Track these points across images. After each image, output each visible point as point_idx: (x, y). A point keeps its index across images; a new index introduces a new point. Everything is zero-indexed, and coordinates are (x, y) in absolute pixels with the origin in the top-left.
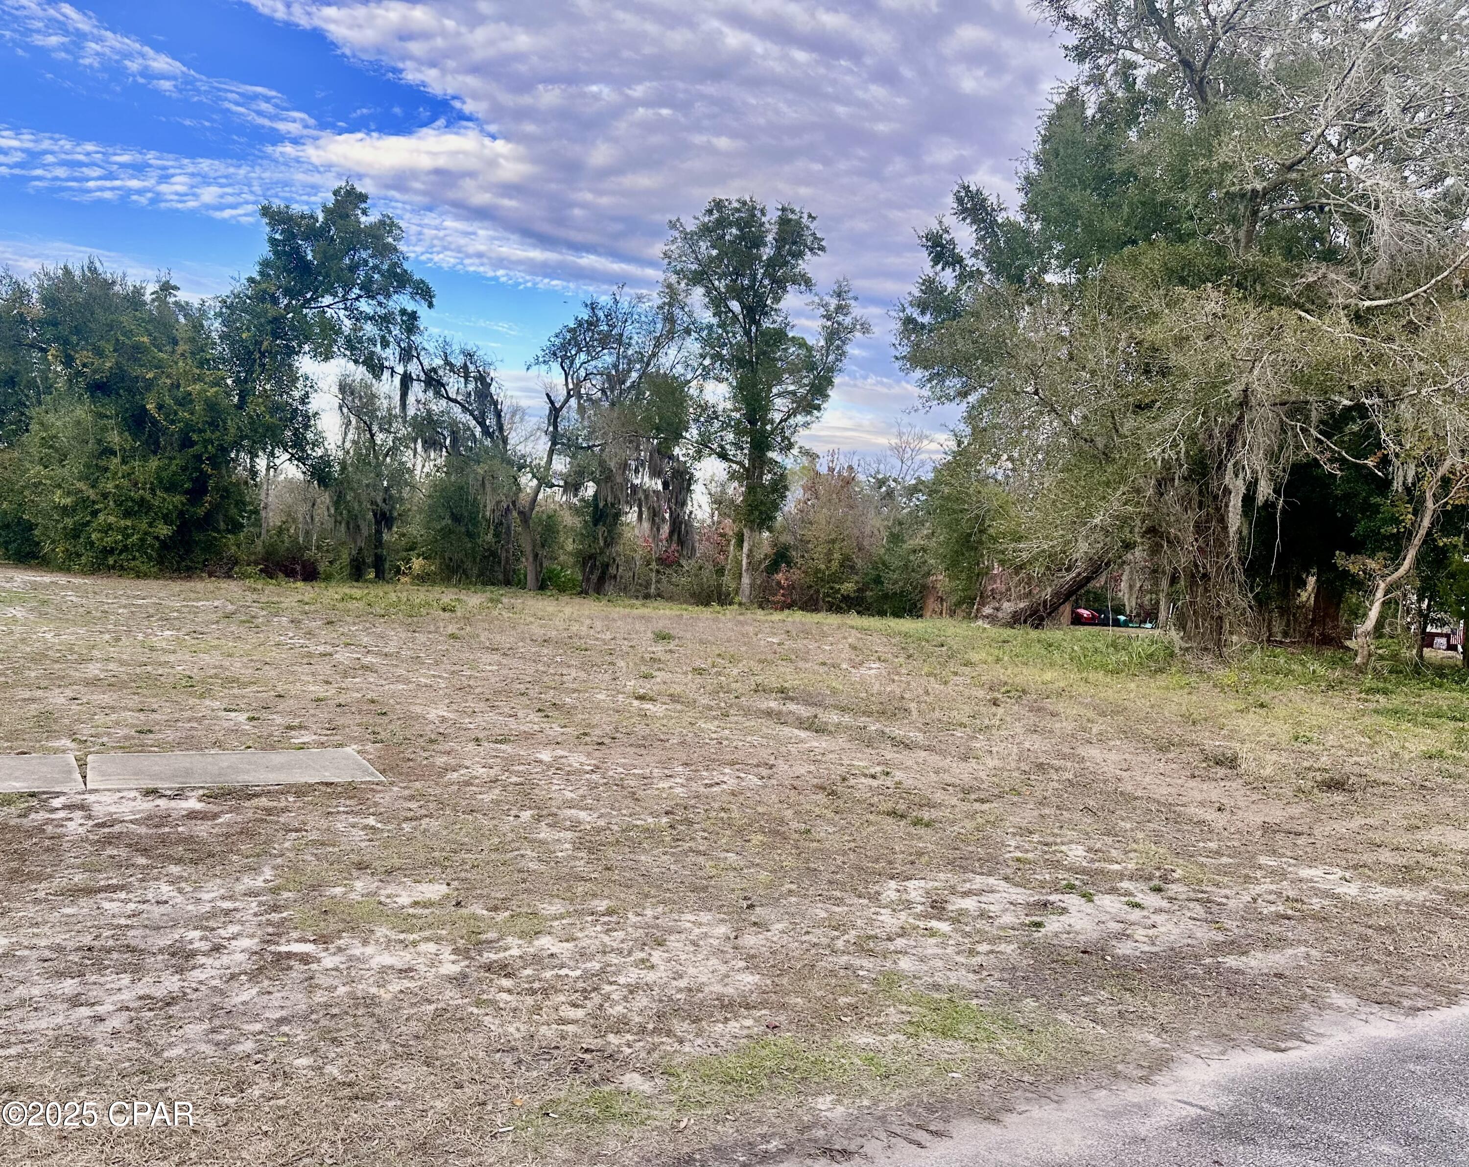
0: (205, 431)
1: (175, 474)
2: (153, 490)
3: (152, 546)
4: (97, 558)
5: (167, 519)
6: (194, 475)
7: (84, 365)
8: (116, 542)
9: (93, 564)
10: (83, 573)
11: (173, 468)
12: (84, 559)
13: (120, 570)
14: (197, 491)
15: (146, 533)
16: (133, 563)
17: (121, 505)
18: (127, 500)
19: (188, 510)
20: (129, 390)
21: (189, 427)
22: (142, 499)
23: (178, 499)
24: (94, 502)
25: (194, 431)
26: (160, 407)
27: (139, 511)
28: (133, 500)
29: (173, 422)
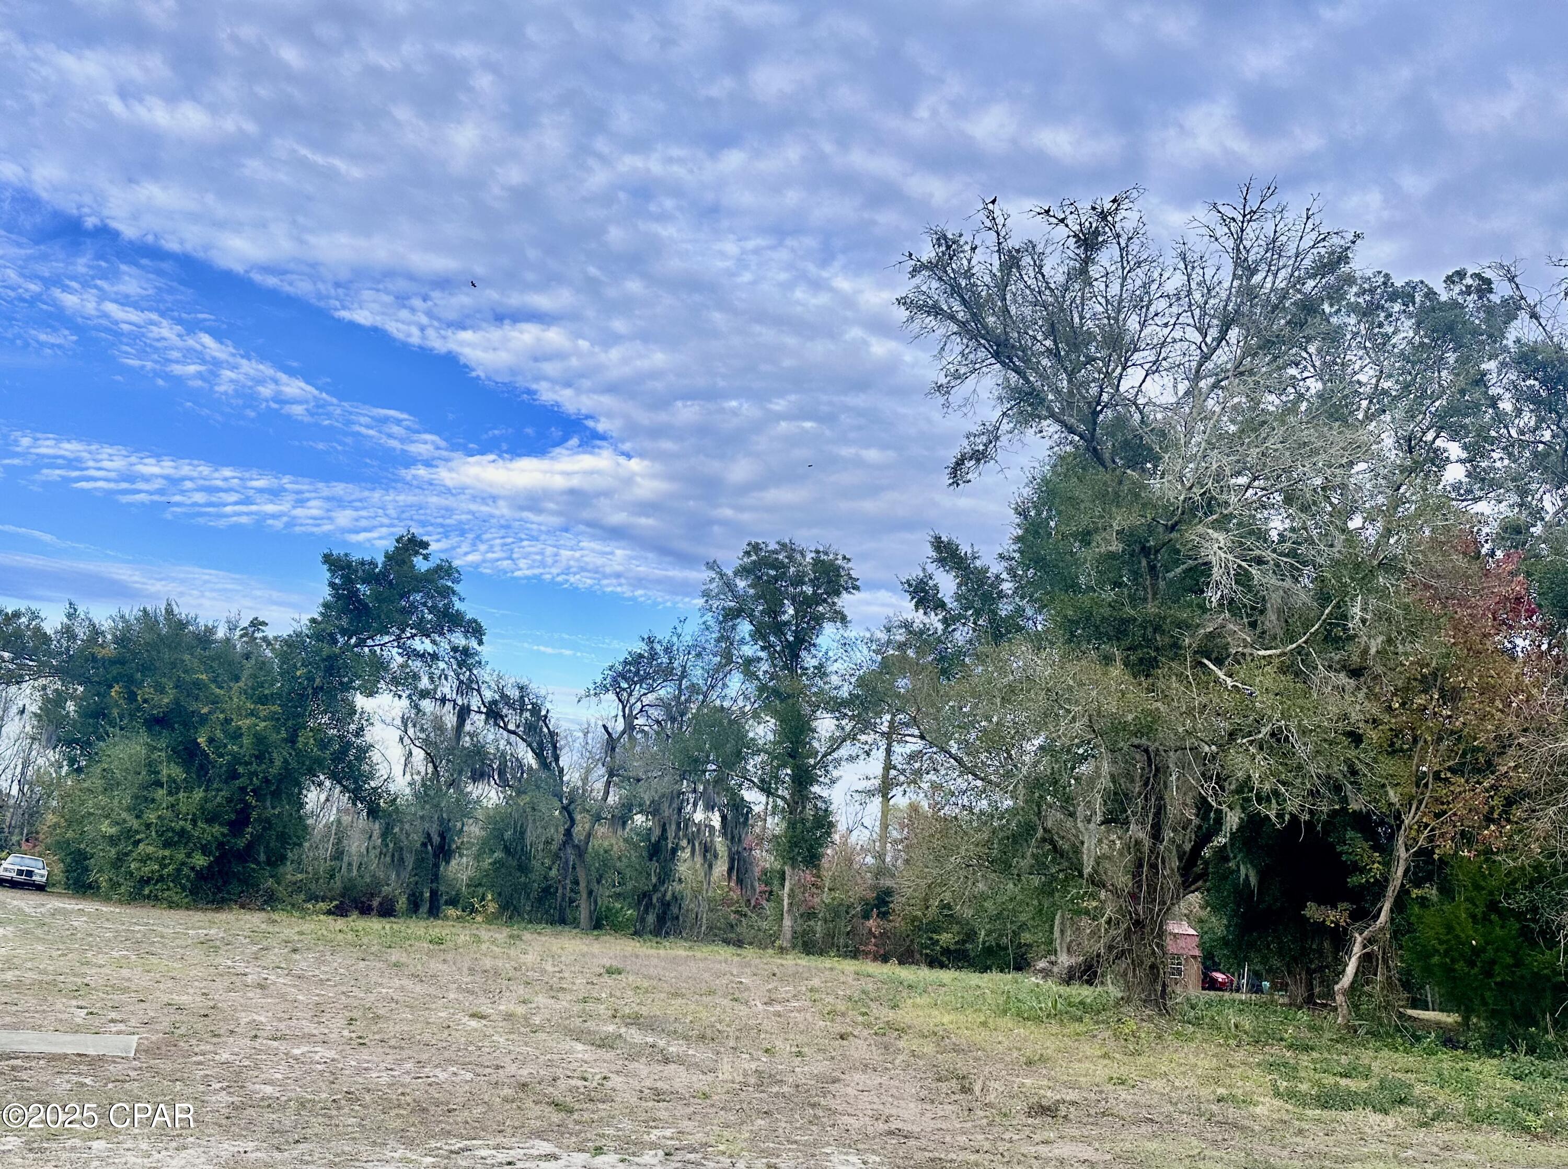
0: (251, 764)
1: (219, 805)
2: (194, 822)
3: (188, 877)
4: (134, 887)
5: (205, 850)
6: (239, 807)
7: (145, 701)
8: (152, 872)
9: (131, 893)
10: (120, 902)
11: (219, 799)
12: (122, 890)
13: (154, 900)
14: (238, 824)
15: (183, 864)
16: (167, 894)
17: (162, 835)
18: (168, 830)
19: (228, 842)
20: (185, 724)
21: (237, 759)
22: (183, 830)
23: (217, 830)
24: (137, 832)
25: (240, 764)
26: (211, 741)
27: (179, 842)
28: (173, 830)
29: (221, 756)
